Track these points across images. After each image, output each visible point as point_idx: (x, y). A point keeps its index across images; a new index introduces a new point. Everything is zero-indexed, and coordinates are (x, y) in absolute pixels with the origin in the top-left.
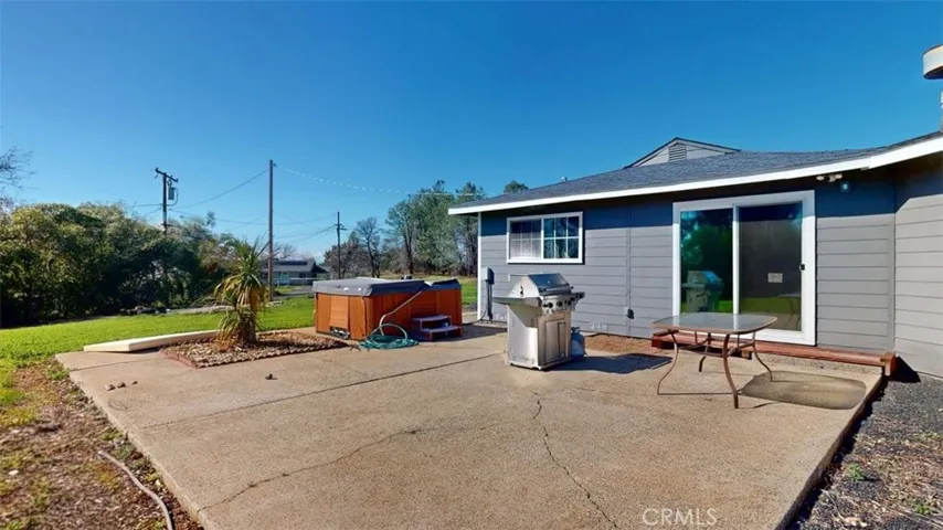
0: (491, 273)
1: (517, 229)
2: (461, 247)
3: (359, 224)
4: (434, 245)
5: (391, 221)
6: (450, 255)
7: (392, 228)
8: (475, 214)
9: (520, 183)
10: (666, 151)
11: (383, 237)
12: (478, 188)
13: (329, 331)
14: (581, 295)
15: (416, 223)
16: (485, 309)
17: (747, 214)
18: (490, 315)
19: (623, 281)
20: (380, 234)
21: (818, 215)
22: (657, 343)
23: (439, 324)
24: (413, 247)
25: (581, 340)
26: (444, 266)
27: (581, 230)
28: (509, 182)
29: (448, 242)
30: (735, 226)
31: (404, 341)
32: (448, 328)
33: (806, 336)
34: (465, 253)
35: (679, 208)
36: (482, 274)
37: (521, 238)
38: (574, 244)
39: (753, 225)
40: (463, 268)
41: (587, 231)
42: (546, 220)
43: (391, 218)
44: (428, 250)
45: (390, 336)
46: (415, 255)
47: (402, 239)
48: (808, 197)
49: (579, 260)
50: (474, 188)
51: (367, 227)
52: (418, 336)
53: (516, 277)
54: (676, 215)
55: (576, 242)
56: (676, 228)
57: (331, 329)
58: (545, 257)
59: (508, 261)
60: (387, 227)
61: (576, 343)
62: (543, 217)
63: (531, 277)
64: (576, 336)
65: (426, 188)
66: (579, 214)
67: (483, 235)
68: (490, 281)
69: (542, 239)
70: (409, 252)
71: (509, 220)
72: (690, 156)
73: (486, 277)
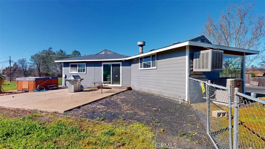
0: (66, 76)
1: (72, 66)
2: (58, 69)
3: (19, 60)
4: (49, 68)
5: (32, 60)
6: (54, 71)
7: (32, 62)
8: (62, 62)
9: (77, 51)
10: (104, 52)
11: (28, 65)
12: (64, 51)
13: (22, 90)
14: (83, 79)
15: (42, 61)
16: (64, 83)
17: (113, 65)
18: (66, 85)
19: (93, 77)
20: (27, 64)
21: (122, 66)
22: (98, 88)
23: (53, 87)
24: (40, 68)
25: (83, 87)
26: (52, 75)
27: (85, 67)
28: (74, 50)
29: (54, 67)
30: (111, 67)
31: (45, 90)
32: (55, 87)
33: (120, 85)
34: (60, 71)
35: (103, 64)
36: (64, 76)
37: (73, 68)
38: (84, 70)
39: (114, 67)
40: (59, 75)
41: (87, 67)
42: (78, 65)
43: (32, 59)
44: (46, 70)
45: (40, 89)
46: (41, 71)
47: (36, 66)
48: (121, 63)
49: (85, 73)
50: (62, 51)
51: (22, 62)
52: (48, 89)
53: (70, 76)
54: (103, 65)
55: (85, 69)
56: (102, 67)
57: (23, 89)
58: (78, 72)
59: (70, 73)
60: (30, 62)
61: (82, 88)
62: (78, 64)
63: (73, 76)
64: (82, 86)
65: (45, 50)
66: (85, 64)
67: (64, 67)
68: (66, 77)
69: (78, 68)
70: (39, 70)
71: (70, 64)
72: (108, 53)
73: (65, 77)
